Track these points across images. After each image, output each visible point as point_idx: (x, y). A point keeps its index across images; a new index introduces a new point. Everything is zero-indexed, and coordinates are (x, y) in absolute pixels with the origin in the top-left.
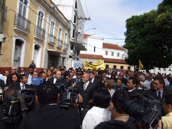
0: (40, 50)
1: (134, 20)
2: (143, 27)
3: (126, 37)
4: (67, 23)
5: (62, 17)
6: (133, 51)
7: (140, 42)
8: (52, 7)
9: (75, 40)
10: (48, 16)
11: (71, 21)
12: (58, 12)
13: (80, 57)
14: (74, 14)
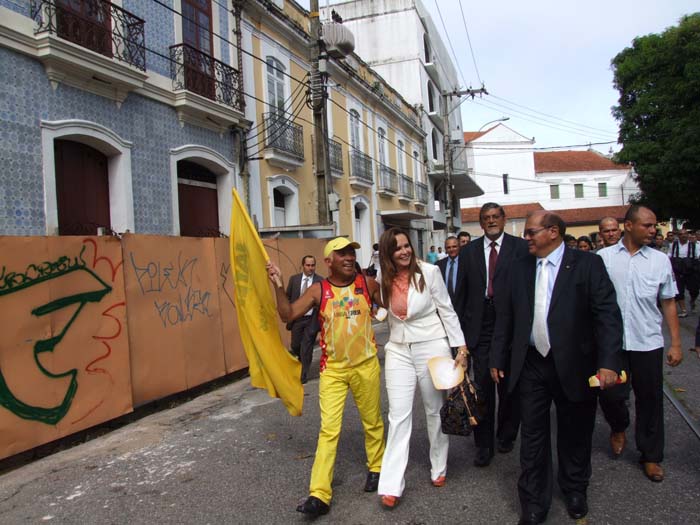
0: (366, 216)
1: (643, 53)
2: (680, 73)
3: (619, 122)
4: (414, 115)
5: (399, 103)
6: (654, 168)
7: (679, 134)
8: (371, 84)
9: (447, 168)
10: (369, 114)
11: (421, 108)
12: (388, 92)
13: (463, 222)
14: (427, 79)
